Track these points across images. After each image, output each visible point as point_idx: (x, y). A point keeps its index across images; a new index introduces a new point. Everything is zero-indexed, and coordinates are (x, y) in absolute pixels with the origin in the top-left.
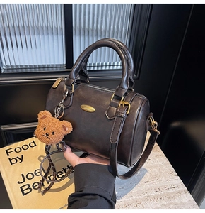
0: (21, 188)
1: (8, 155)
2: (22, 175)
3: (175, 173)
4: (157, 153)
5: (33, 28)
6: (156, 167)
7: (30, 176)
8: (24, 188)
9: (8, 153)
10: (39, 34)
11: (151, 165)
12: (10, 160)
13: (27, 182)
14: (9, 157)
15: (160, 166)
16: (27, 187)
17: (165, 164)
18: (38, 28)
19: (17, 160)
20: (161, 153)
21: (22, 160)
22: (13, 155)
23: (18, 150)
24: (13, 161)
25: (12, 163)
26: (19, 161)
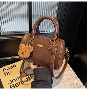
0: (10, 86)
1: (4, 71)
2: (10, 80)
3: (78, 78)
4: (69, 69)
5: (13, 15)
6: (69, 75)
7: (14, 81)
8: (11, 86)
10: (15, 17)
11: (67, 74)
13: (13, 83)
14: (4, 72)
15: (71, 74)
16: (13, 86)
17: (73, 74)
18: (15, 15)
19: (8, 74)
20: (71, 69)
21: (10, 73)
22: (6, 71)
23: (8, 69)
24: (6, 74)
25: (5, 75)
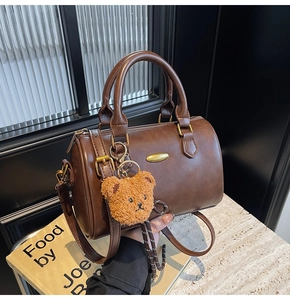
0: (73, 292)
1: (31, 256)
2: (66, 275)
3: (245, 212)
7: (77, 273)
8: (77, 292)
9: (28, 253)
12: (38, 262)
13: (77, 282)
14: (33, 258)
16: (80, 288)
17: (230, 205)
19: (47, 259)
21: (53, 256)
22: (37, 254)
23: (41, 244)
24: (43, 261)
25: (42, 266)
26: (50, 258)
